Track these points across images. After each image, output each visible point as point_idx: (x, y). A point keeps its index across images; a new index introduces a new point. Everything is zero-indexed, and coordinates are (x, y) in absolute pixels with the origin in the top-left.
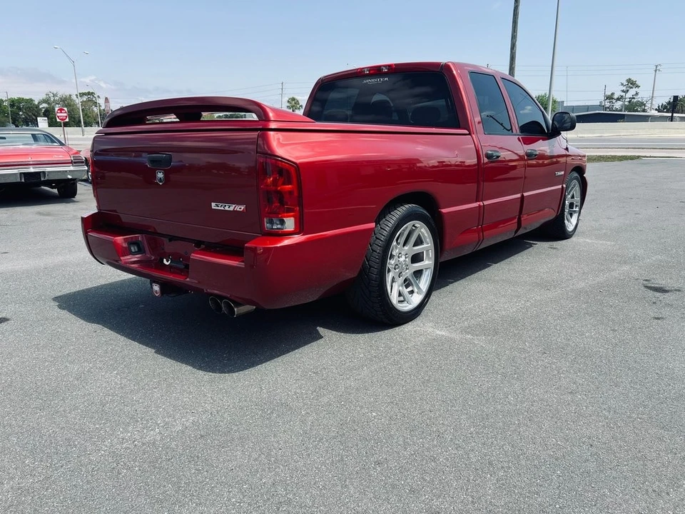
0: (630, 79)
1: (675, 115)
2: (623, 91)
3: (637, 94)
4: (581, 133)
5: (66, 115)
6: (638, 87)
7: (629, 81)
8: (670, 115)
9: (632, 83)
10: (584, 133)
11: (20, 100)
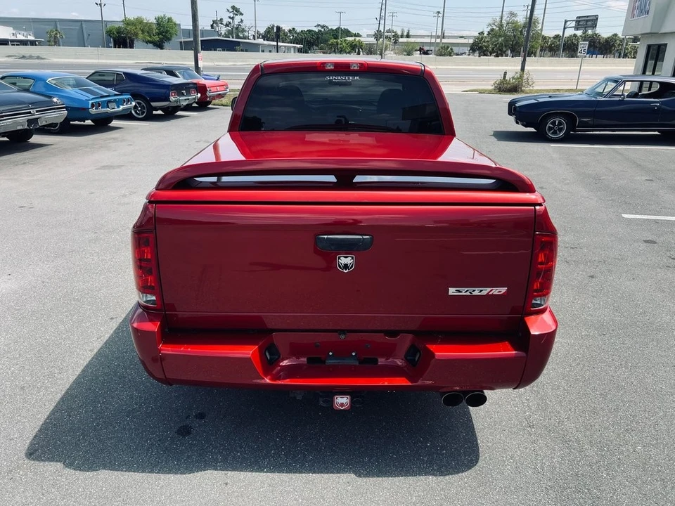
0: (234, 6)
1: (280, 44)
2: (230, 17)
3: (242, 21)
4: (217, 61)
6: (242, 14)
7: (233, 7)
8: (275, 43)
9: (236, 10)
10: (220, 61)
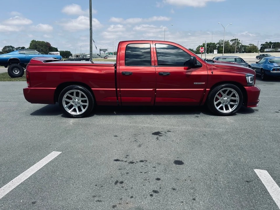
5: (203, 50)
11: (211, 43)
